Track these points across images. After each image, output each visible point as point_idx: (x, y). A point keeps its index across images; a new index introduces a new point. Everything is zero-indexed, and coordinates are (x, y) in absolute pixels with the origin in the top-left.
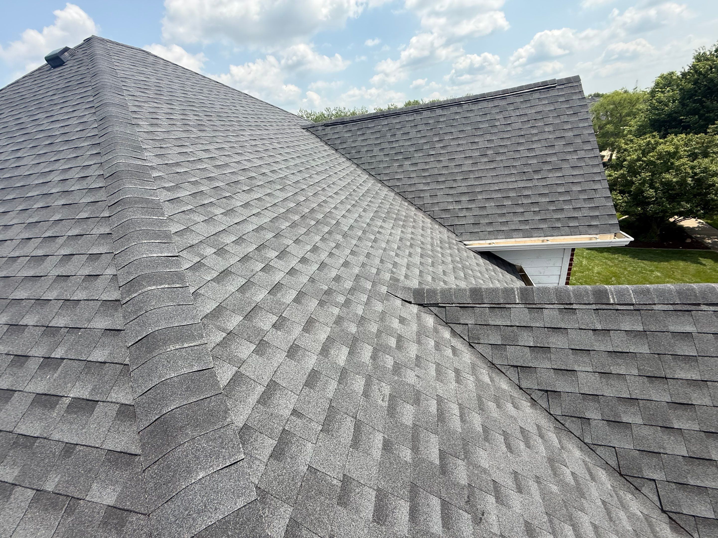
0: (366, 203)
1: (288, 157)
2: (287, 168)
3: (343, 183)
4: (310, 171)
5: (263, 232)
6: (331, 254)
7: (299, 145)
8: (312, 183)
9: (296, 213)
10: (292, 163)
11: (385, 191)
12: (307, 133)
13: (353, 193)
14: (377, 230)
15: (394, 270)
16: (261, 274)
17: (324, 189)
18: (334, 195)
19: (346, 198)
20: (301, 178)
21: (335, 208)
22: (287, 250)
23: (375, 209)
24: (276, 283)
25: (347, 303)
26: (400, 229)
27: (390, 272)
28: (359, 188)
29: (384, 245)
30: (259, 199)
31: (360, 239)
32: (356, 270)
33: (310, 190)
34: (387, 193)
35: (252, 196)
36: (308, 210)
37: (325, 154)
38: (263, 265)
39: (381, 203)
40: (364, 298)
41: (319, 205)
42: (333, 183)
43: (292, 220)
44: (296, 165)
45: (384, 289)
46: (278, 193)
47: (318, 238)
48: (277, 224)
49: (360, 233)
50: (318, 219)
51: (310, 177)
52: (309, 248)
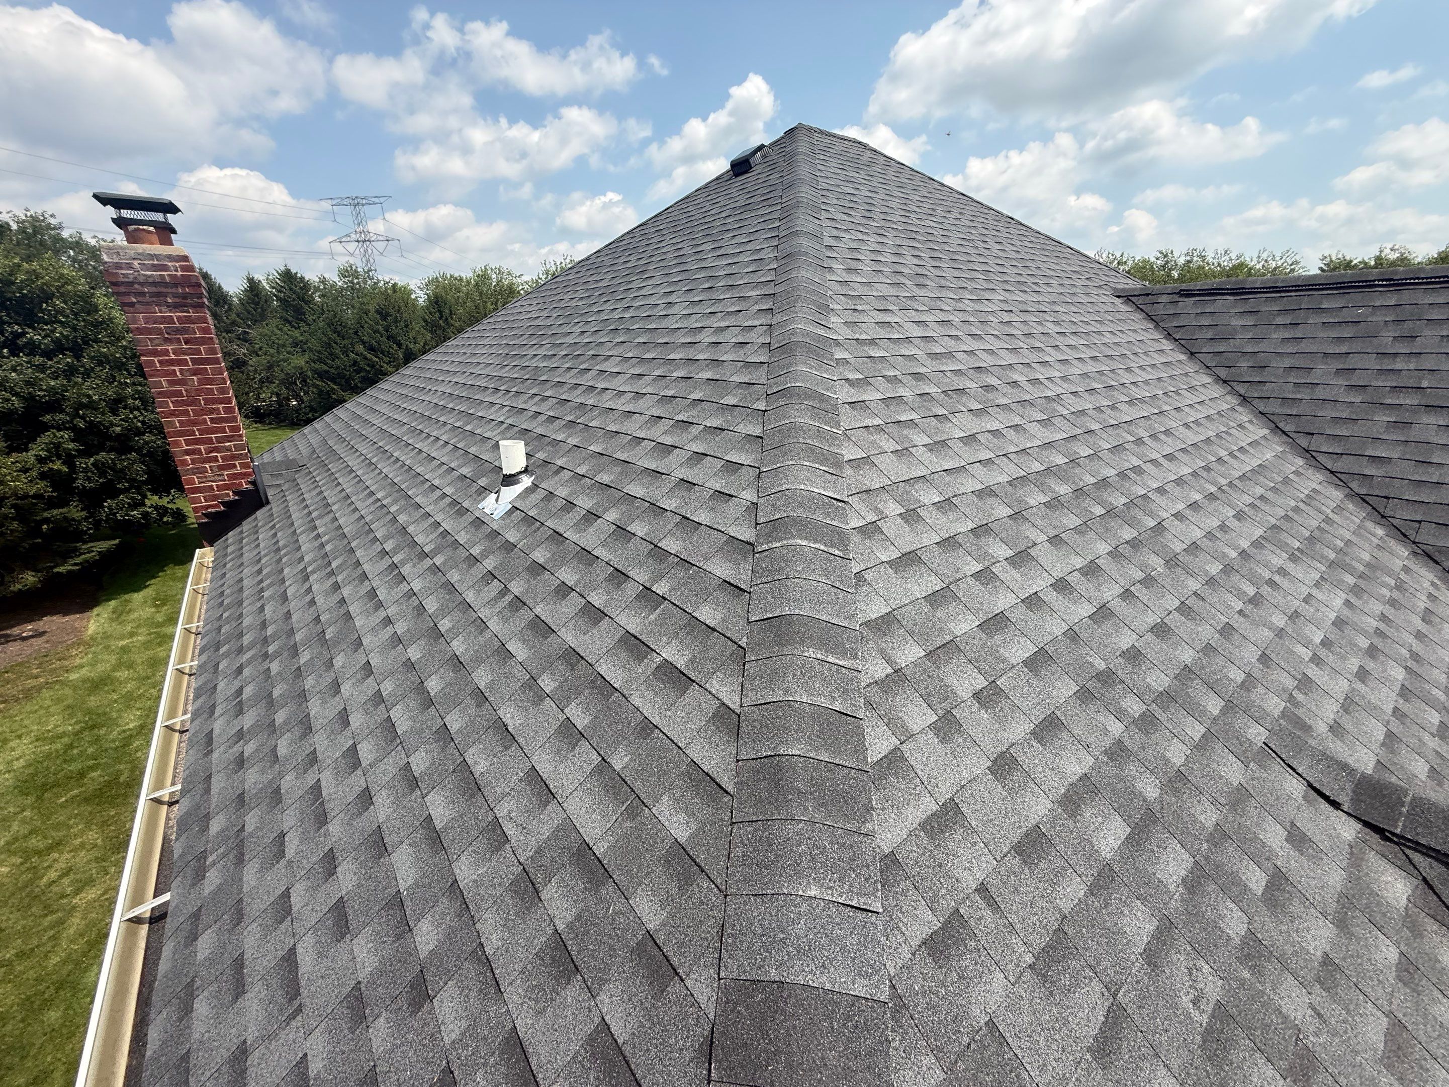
0: (1249, 500)
1: (1070, 355)
2: (1065, 378)
3: (1192, 437)
4: (1116, 393)
5: (991, 501)
6: (1127, 595)
7: (1099, 333)
8: (1115, 422)
9: (1064, 479)
10: (1076, 370)
11: (1314, 480)
12: (1124, 308)
13: (1214, 466)
14: (1267, 575)
15: (1300, 697)
16: (971, 582)
17: (1139, 441)
18: (1162, 460)
19: (1194, 474)
20: (1090, 406)
21: (1161, 491)
22: (1032, 552)
23: (1273, 521)
24: (997, 612)
25: (1147, 723)
26: (1344, 596)
27: (1286, 696)
28: (1235, 457)
29: (1279, 621)
30: (995, 433)
31: (1211, 582)
32: (1187, 656)
33: (1105, 436)
34: (1318, 487)
35: (983, 424)
36: (1093, 480)
37: (1160, 359)
38: (980, 567)
39: (1296, 509)
40: (1196, 731)
41: (1122, 475)
42: (1167, 432)
43: (1053, 491)
44: (1085, 375)
45: (1257, 734)
46: (1034, 428)
47: (1103, 548)
48: (1020, 492)
49: (1214, 569)
50: (1111, 504)
51: (1113, 407)
52: (1079, 562)
